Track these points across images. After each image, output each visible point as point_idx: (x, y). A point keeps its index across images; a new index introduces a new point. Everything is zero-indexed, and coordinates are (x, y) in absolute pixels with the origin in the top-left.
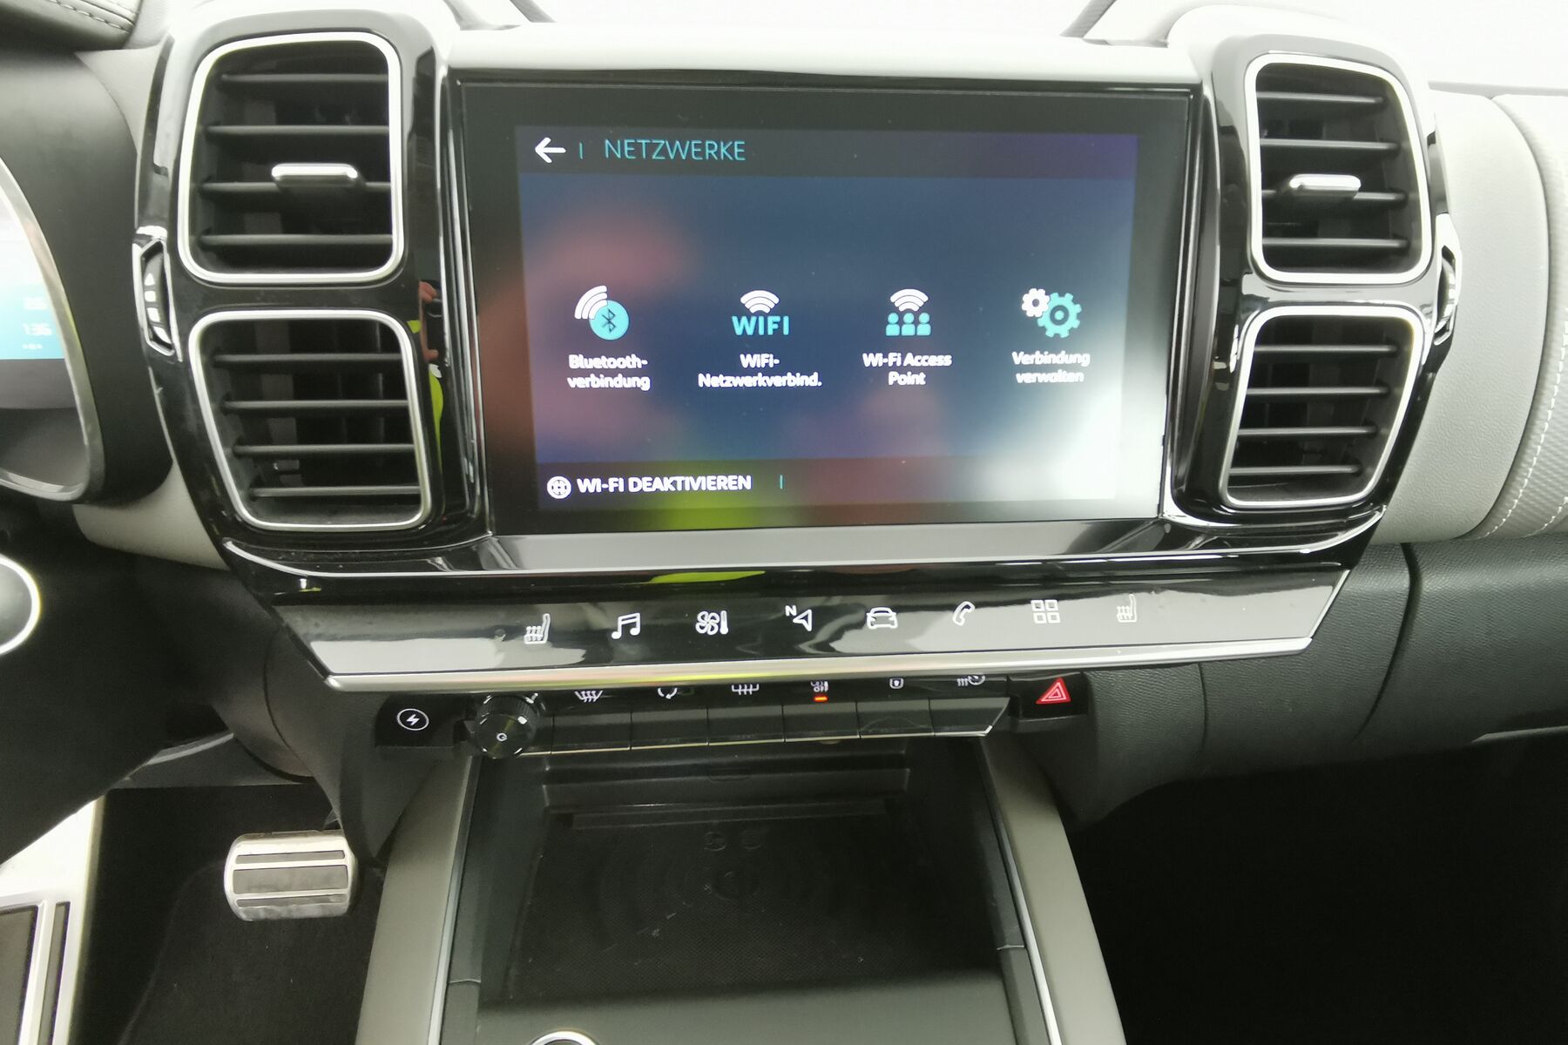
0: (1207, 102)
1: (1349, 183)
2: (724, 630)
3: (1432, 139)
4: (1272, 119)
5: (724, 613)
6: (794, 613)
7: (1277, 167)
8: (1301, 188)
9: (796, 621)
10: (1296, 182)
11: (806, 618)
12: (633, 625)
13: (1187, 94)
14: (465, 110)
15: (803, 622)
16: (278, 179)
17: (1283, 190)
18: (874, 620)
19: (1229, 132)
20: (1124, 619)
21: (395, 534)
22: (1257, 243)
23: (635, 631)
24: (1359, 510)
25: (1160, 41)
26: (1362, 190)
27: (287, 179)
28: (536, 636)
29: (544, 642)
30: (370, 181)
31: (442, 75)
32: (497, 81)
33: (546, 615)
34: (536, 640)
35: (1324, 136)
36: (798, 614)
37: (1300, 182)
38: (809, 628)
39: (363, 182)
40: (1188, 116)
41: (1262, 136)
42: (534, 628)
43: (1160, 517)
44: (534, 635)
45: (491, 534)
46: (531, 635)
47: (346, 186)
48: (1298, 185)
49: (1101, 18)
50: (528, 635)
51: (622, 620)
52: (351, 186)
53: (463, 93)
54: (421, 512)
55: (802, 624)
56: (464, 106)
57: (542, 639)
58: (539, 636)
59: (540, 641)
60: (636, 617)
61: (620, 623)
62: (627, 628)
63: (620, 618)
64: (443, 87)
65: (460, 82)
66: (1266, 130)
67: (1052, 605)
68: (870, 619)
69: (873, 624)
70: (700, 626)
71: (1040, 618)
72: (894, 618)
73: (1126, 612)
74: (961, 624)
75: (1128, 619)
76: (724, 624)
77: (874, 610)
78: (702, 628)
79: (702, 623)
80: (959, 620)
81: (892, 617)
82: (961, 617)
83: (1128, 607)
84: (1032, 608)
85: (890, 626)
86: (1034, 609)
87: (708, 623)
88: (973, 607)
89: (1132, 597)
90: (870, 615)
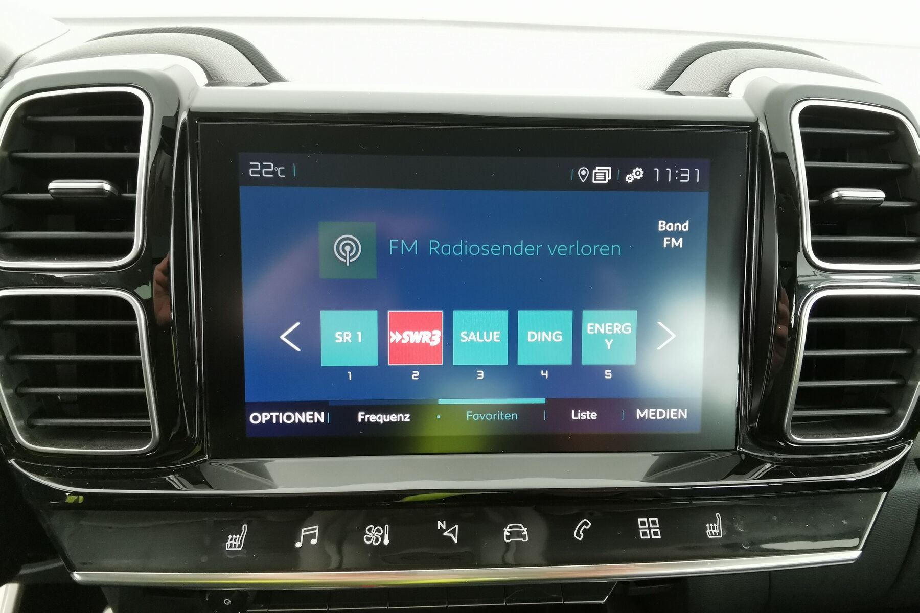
0: (762, 135)
1: (879, 194)
2: (386, 542)
4: (814, 147)
5: (387, 526)
6: (444, 527)
7: (820, 183)
8: (840, 198)
9: (445, 534)
10: (835, 195)
11: (453, 532)
12: (313, 536)
13: (747, 129)
14: (199, 141)
15: (451, 535)
16: (52, 191)
17: (825, 200)
18: (509, 534)
19: (782, 158)
20: (712, 535)
21: (131, 457)
22: (808, 239)
23: (314, 542)
24: (894, 442)
26: (886, 199)
27: (59, 192)
28: (235, 543)
29: (240, 549)
30: (120, 193)
31: (183, 116)
32: (226, 120)
33: (244, 525)
34: (235, 547)
35: (848, 160)
36: (448, 527)
37: (839, 194)
38: (456, 541)
39: (116, 194)
40: (748, 145)
41: (806, 160)
42: (234, 536)
43: (738, 449)
44: (233, 542)
45: (207, 457)
46: (231, 542)
47: (102, 196)
48: (837, 196)
49: (679, 76)
50: (229, 542)
51: (304, 532)
52: (106, 196)
53: (199, 129)
54: (151, 442)
55: (450, 537)
56: (199, 138)
57: (239, 546)
58: (237, 543)
59: (238, 548)
60: (315, 529)
61: (303, 534)
62: (308, 538)
63: (303, 530)
64: (184, 124)
65: (196, 122)
66: (809, 157)
67: (654, 523)
68: (506, 533)
69: (508, 537)
70: (367, 537)
71: (645, 534)
72: (525, 533)
73: (714, 529)
74: (580, 539)
75: (715, 535)
76: (386, 537)
77: (509, 525)
78: (369, 539)
79: (369, 535)
80: (579, 535)
81: (524, 531)
82: (581, 533)
83: (715, 525)
84: (638, 526)
85: (522, 540)
86: (640, 526)
87: (373, 535)
88: (590, 524)
89: (718, 515)
90: (506, 530)
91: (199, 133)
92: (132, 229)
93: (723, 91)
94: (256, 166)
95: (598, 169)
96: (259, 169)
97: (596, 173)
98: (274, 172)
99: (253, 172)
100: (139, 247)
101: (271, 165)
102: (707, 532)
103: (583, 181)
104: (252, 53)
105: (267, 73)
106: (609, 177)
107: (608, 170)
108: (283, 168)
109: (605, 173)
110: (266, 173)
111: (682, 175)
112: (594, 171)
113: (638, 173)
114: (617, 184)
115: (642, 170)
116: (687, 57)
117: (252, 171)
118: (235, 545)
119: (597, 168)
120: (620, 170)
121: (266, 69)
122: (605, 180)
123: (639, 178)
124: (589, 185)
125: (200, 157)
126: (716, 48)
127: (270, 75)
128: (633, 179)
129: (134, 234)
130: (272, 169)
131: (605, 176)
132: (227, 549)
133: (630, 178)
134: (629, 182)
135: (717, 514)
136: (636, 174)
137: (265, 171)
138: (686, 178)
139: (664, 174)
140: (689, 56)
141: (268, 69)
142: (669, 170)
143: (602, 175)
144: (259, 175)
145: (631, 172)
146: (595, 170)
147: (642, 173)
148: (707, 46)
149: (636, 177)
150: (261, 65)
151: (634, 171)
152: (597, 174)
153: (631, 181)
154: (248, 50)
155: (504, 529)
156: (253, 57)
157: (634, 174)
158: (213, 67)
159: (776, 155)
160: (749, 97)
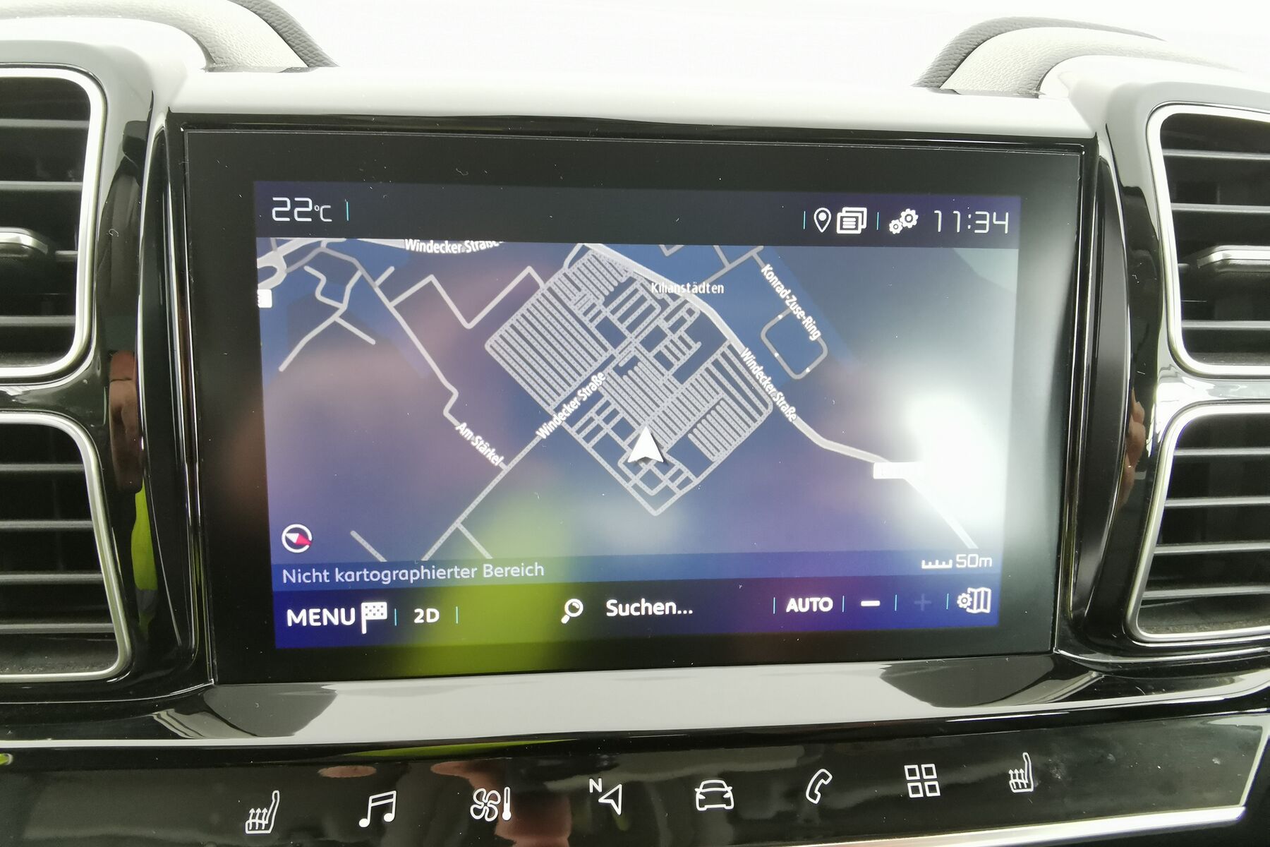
0: (1104, 161)
2: (507, 815)
4: (1185, 182)
6: (600, 789)
7: (1194, 236)
8: (1225, 262)
9: (602, 800)
11: (614, 796)
12: (386, 808)
13: (1079, 150)
14: (187, 162)
15: (612, 802)
17: (1201, 263)
18: (703, 797)
19: (1134, 194)
21: (89, 684)
22: (1174, 324)
23: (389, 817)
25: (1031, 92)
28: (260, 822)
29: (269, 832)
30: (52, 250)
31: (159, 123)
32: (231, 127)
33: (275, 792)
34: (260, 828)
35: (1219, 200)
36: (605, 790)
37: (1224, 254)
38: (619, 811)
39: (45, 251)
40: (1081, 174)
41: (1173, 200)
42: (259, 811)
43: (1054, 652)
44: (257, 821)
45: (213, 682)
46: (254, 821)
47: (20, 256)
48: (1222, 258)
49: (957, 68)
50: (250, 821)
51: (374, 801)
52: (25, 256)
53: (187, 141)
54: (118, 660)
55: (610, 804)
56: (187, 157)
57: (267, 827)
58: (264, 822)
59: (265, 829)
60: (391, 797)
61: (371, 805)
62: (379, 812)
63: (371, 798)
64: (160, 135)
65: (182, 130)
66: (1178, 194)
67: (929, 771)
68: (699, 797)
69: (702, 803)
70: (475, 809)
71: (915, 790)
72: (729, 795)
73: (1020, 778)
74: (816, 802)
75: (1023, 787)
76: (507, 806)
77: (703, 783)
78: (478, 812)
79: (479, 805)
80: (813, 796)
81: (727, 792)
82: (816, 791)
83: (1021, 771)
84: (905, 777)
85: (724, 806)
86: (908, 778)
87: (486, 804)
88: (831, 777)
89: (1026, 756)
90: (699, 790)
91: (187, 148)
92: (70, 310)
93: (1033, 90)
94: (284, 204)
95: (847, 212)
96: (288, 209)
97: (842, 218)
98: (313, 214)
99: (279, 214)
100: (84, 342)
101: (308, 202)
102: (1010, 782)
103: (822, 231)
104: (284, 22)
105: (307, 55)
106: (862, 224)
107: (862, 212)
108: (329, 207)
109: (857, 218)
110: (301, 214)
111: (977, 222)
112: (839, 215)
113: (909, 218)
114: (875, 236)
115: (916, 214)
116: (967, 38)
117: (276, 212)
118: (260, 825)
119: (845, 209)
120: (881, 213)
121: (306, 48)
122: (856, 229)
123: (910, 226)
124: (831, 238)
125: (188, 190)
126: (1012, 27)
127: (313, 58)
128: (900, 228)
129: (75, 320)
130: (310, 209)
131: (857, 222)
132: (247, 832)
133: (895, 227)
134: (894, 233)
135: (1025, 754)
137: (298, 212)
138: (983, 227)
139: (949, 221)
140: (972, 38)
141: (310, 48)
142: (957, 214)
143: (852, 220)
144: (288, 219)
145: (898, 217)
146: (841, 212)
147: (916, 217)
148: (997, 23)
149: (905, 224)
150: (297, 41)
151: (903, 214)
152: (844, 219)
153: (898, 231)
154: (277, 17)
155: (696, 790)
156: (284, 30)
157: (902, 219)
158: (216, 42)
159: (1125, 191)
160: (1080, 99)
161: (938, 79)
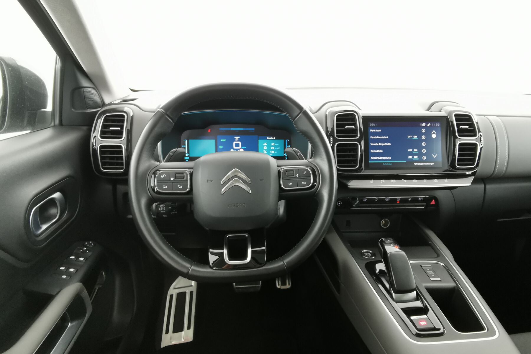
0: (448, 118)
1: (467, 127)
3: (477, 123)
4: (457, 120)
7: (458, 125)
10: (460, 127)
13: (446, 117)
15: (405, 181)
16: (346, 128)
19: (452, 122)
22: (457, 134)
23: (384, 182)
24: (475, 168)
25: (440, 111)
26: (469, 128)
40: (446, 120)
41: (456, 122)
47: (354, 129)
49: (430, 108)
61: (382, 181)
66: (456, 121)
81: (416, 181)
100: (359, 136)
103: (421, 126)
107: (425, 124)
111: (436, 124)
114: (426, 126)
119: (423, 124)
120: (427, 124)
133: (428, 125)
136: (429, 124)
139: (433, 124)
140: (432, 104)
155: (413, 180)
159: (451, 121)
160: (446, 112)
161: (428, 109)
